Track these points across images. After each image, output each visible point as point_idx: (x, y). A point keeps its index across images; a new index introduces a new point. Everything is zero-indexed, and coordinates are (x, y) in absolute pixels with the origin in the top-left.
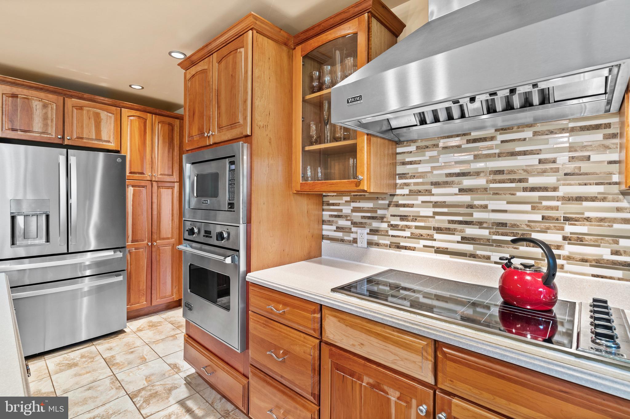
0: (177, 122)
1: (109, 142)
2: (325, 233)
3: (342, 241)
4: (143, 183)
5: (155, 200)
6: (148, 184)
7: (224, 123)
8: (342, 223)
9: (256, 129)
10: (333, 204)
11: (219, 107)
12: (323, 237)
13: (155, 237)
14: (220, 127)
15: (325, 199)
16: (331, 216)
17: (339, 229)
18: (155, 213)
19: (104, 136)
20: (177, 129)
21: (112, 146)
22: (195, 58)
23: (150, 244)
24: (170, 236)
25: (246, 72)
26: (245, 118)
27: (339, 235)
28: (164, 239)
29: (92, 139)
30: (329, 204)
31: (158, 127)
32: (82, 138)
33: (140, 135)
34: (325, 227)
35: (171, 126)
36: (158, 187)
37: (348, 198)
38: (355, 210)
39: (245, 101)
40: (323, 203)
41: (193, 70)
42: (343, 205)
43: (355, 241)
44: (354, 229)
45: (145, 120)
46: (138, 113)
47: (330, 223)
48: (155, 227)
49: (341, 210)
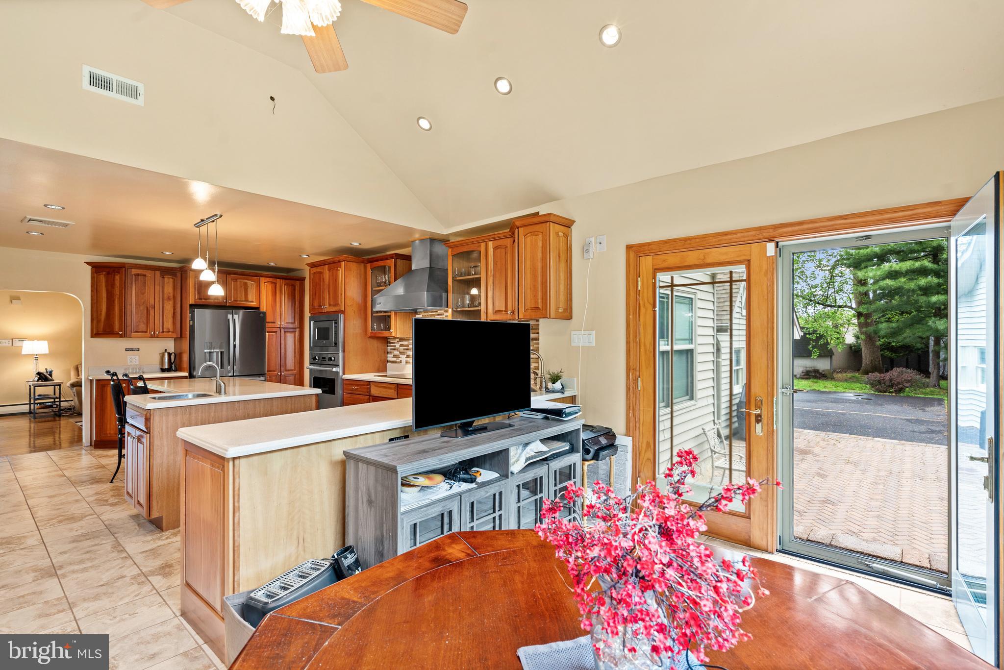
0: (298, 283)
1: (252, 302)
2: (388, 359)
3: (396, 362)
4: (274, 330)
5: (283, 342)
6: (278, 330)
7: (332, 303)
8: (396, 353)
9: (347, 308)
10: (392, 343)
11: (329, 294)
12: (388, 361)
13: (282, 369)
14: (330, 305)
15: (389, 340)
16: (391, 349)
17: (395, 356)
18: (283, 351)
19: (250, 299)
20: (297, 288)
21: (254, 304)
22: (316, 264)
23: (279, 373)
24: (293, 369)
25: (342, 281)
26: (342, 302)
27: (394, 359)
28: (289, 370)
29: (243, 301)
30: (391, 343)
31: (284, 288)
32: (237, 301)
33: (273, 295)
34: (388, 355)
35: (293, 286)
36: (285, 332)
37: (398, 340)
38: (401, 346)
39: (342, 294)
40: (388, 342)
41: (315, 270)
42: (396, 343)
43: (401, 362)
44: (400, 356)
45: (275, 284)
46: (271, 280)
47: (391, 353)
48: (283, 362)
49: (395, 346)
